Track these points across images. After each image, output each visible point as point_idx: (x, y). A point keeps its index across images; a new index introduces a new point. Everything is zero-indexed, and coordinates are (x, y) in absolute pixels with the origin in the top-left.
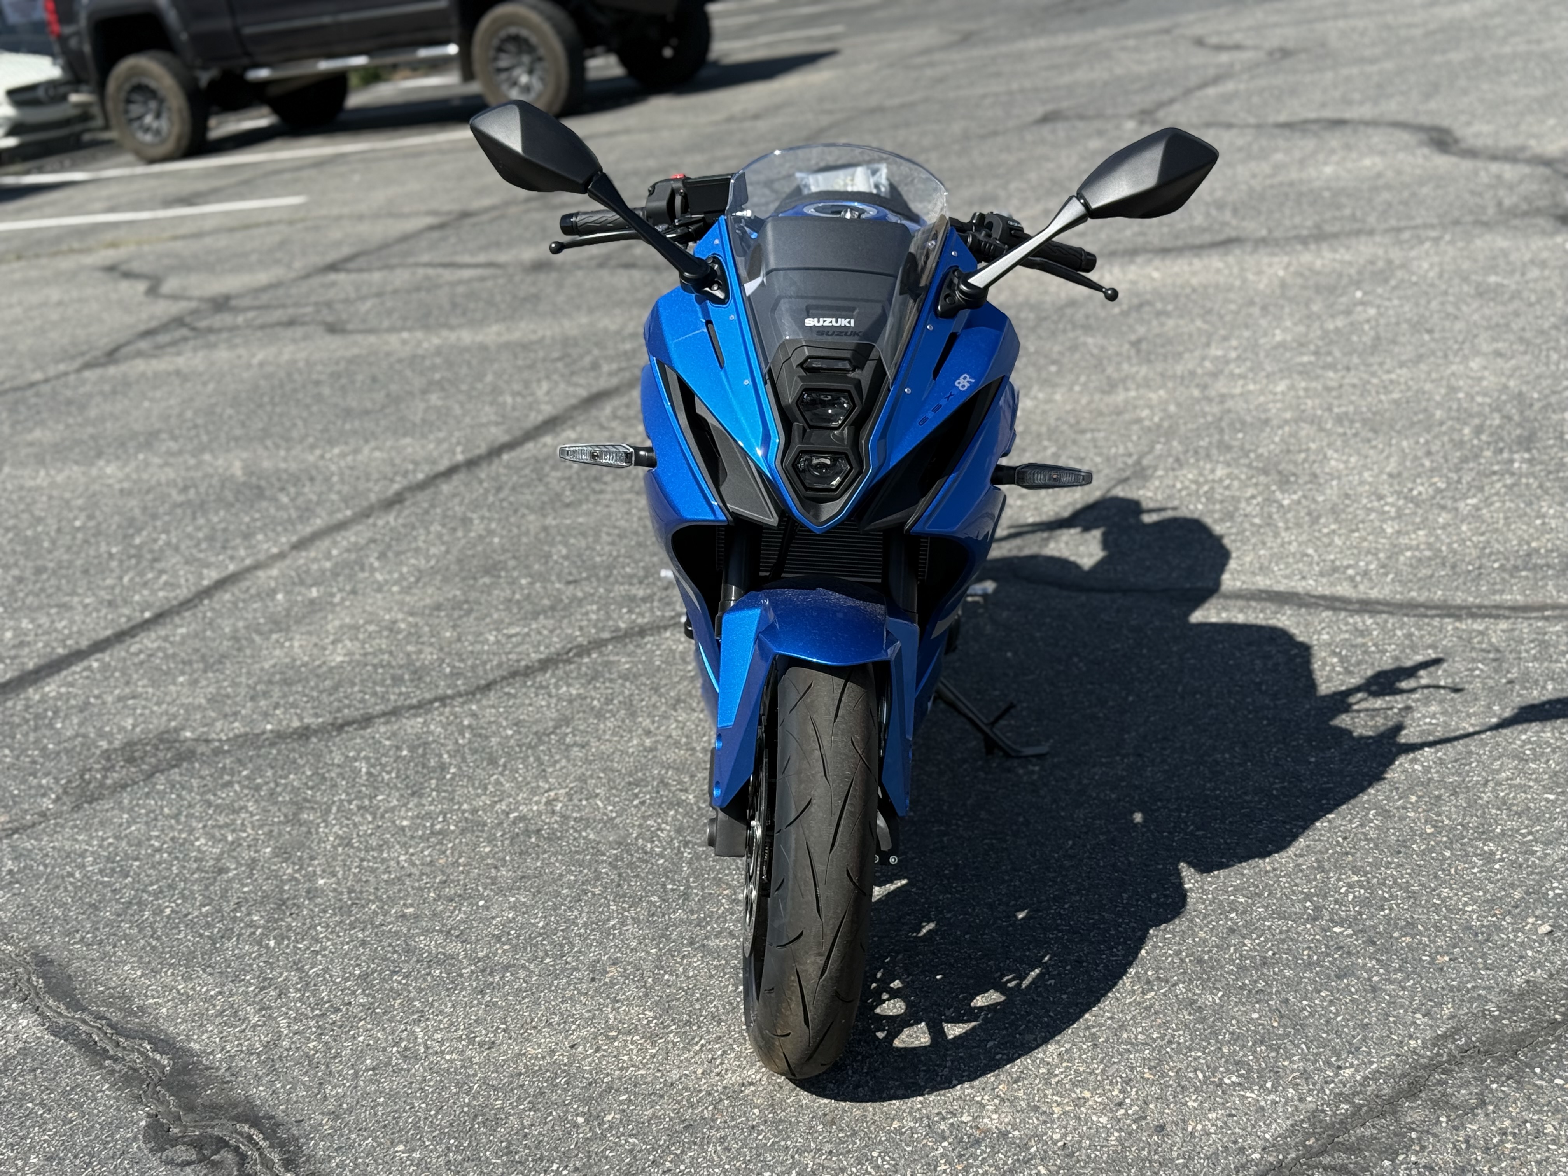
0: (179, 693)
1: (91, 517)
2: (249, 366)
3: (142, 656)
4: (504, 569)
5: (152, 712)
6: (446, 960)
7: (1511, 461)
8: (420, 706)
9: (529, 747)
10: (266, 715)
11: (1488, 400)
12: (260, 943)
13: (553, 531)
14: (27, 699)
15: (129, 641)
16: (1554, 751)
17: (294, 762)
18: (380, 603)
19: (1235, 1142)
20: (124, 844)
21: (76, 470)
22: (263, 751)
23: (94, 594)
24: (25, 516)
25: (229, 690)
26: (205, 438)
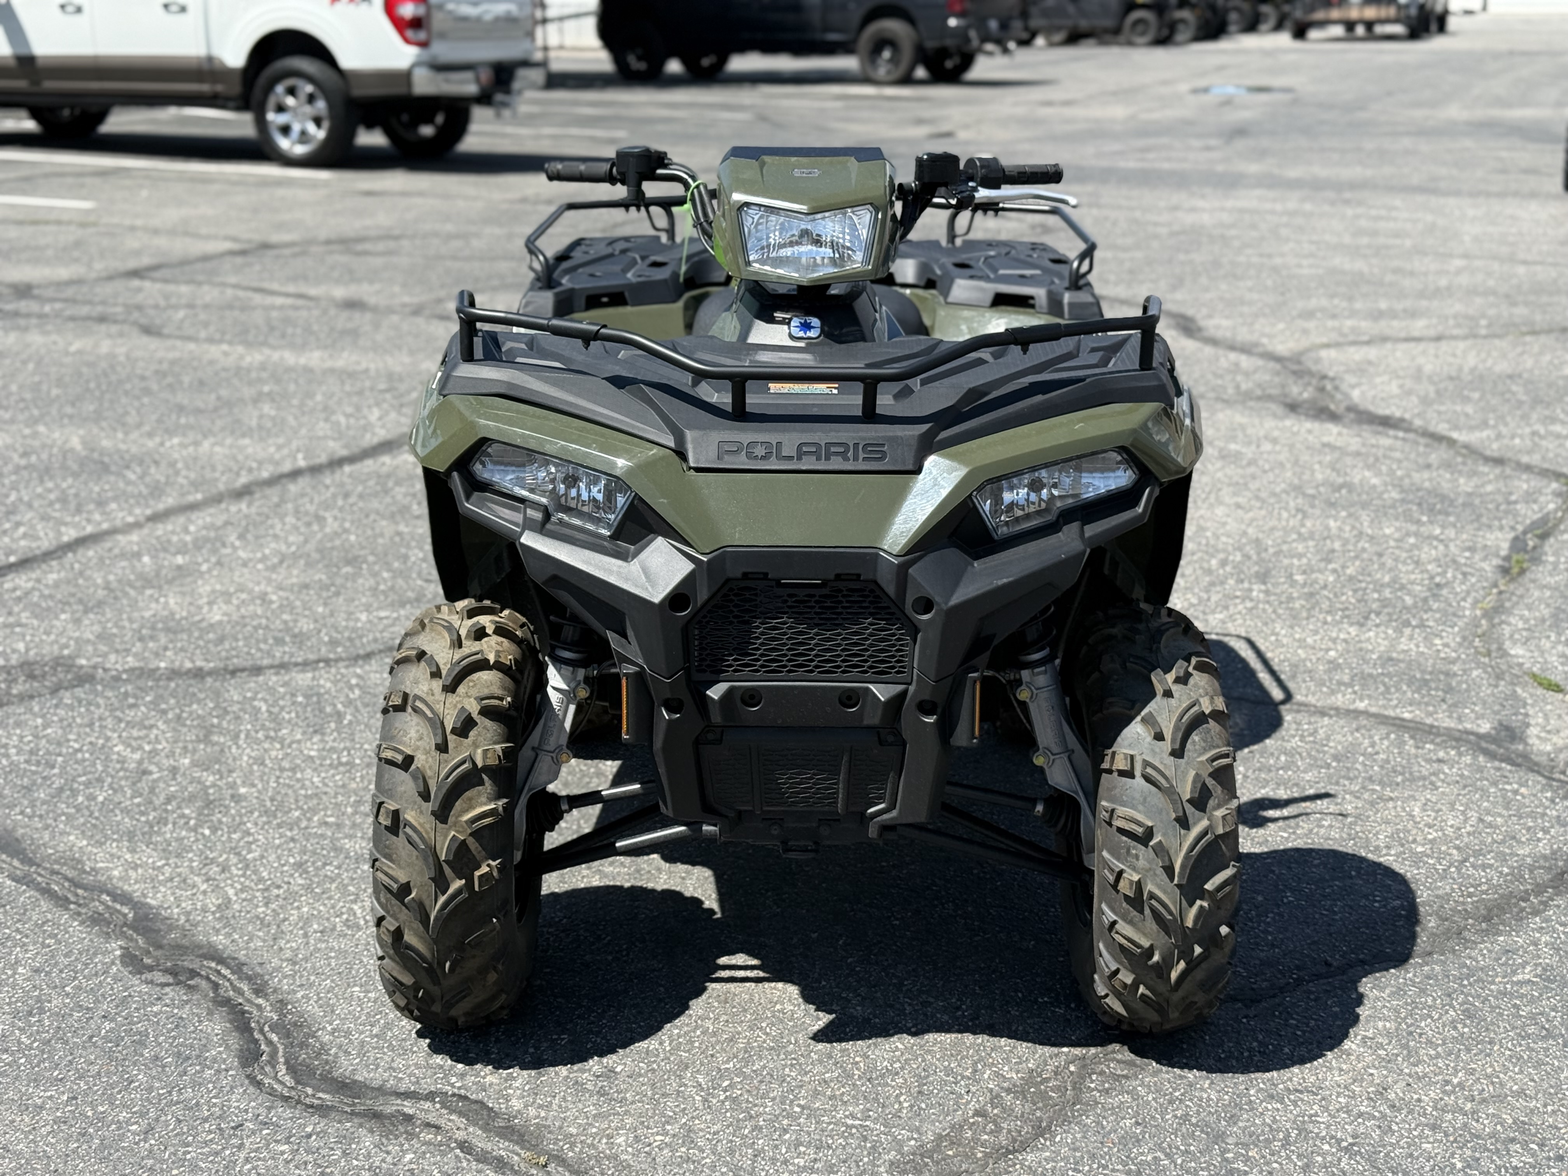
0: (64, 628)
2: (67, 353)
3: (18, 593)
4: (365, 561)
5: (42, 641)
8: (306, 664)
10: (157, 655)
12: (195, 831)
17: (194, 695)
18: (247, 576)
25: (115, 631)
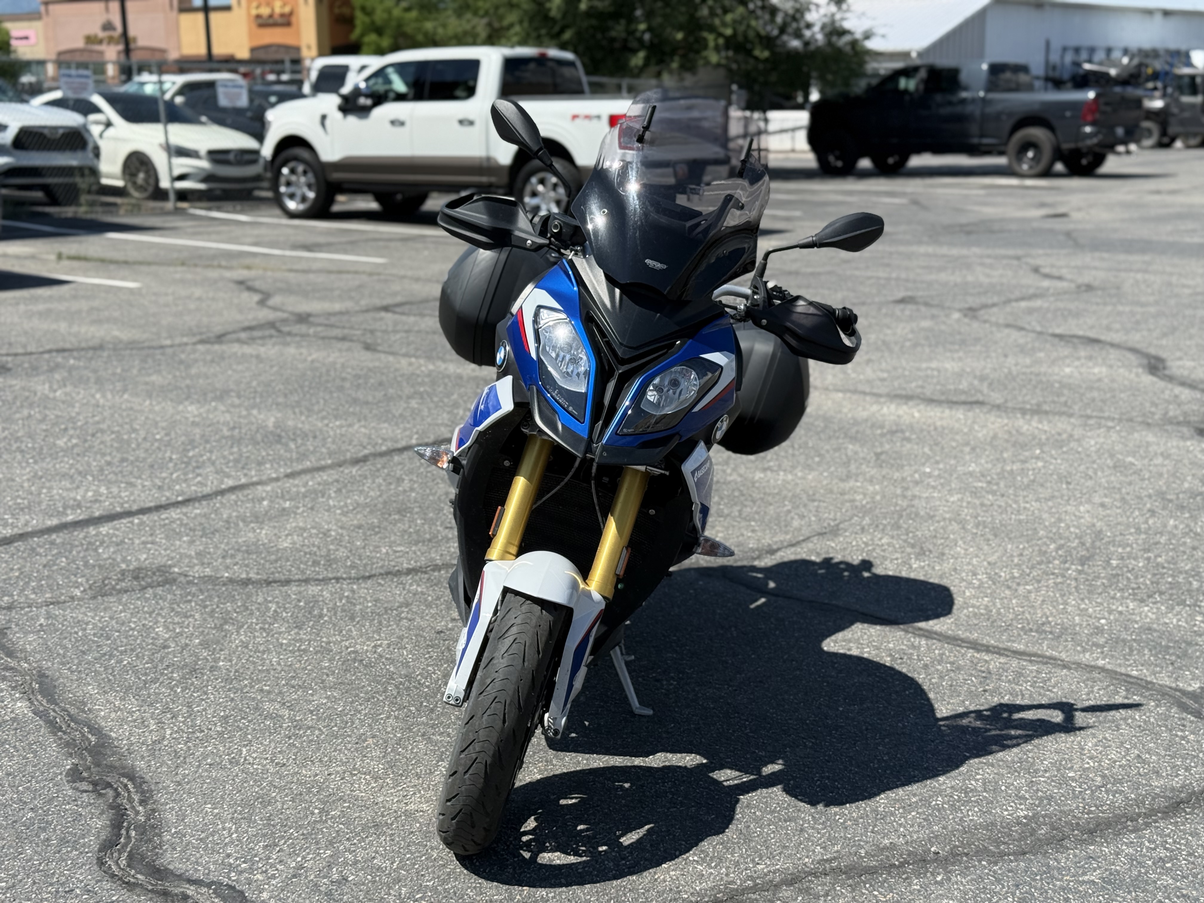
0: (180, 546)
1: (167, 434)
4: (411, 512)
5: (160, 554)
6: (276, 717)
7: (1068, 569)
8: (323, 580)
9: (378, 614)
10: (227, 568)
11: (1077, 531)
12: (172, 689)
14: (88, 533)
15: (162, 511)
19: (678, 888)
20: (114, 622)
21: (169, 405)
22: (217, 587)
23: (152, 481)
24: (127, 427)
25: (212, 550)
26: (258, 400)
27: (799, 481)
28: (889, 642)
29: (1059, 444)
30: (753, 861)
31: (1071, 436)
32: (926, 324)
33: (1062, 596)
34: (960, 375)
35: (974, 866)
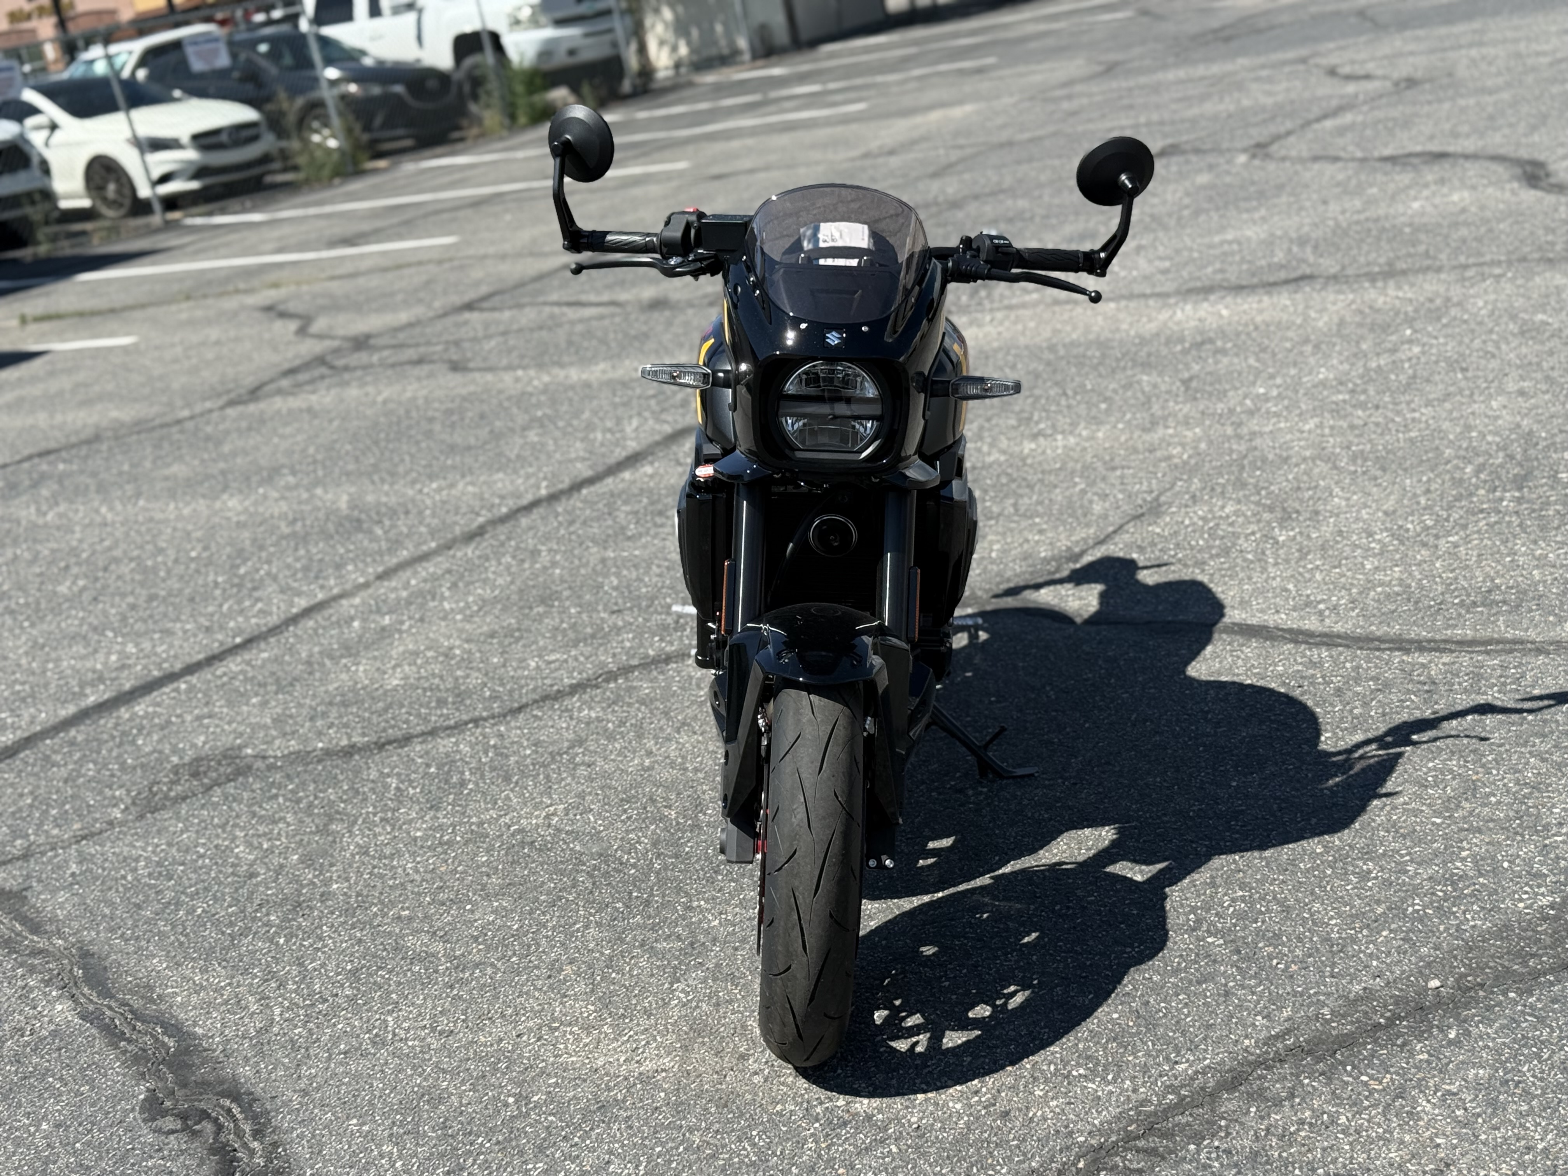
0: (249, 713)
1: (206, 548)
2: (374, 403)
3: (225, 679)
4: (559, 598)
5: (223, 730)
6: (427, 958)
7: (1502, 499)
8: (456, 726)
9: (544, 765)
10: (320, 734)
13: (610, 563)
14: (119, 717)
15: (217, 664)
16: (1454, 779)
17: (335, 777)
18: (443, 630)
19: (1066, 1127)
20: (174, 850)
21: (201, 505)
22: (310, 767)
23: (195, 621)
25: (294, 710)
26: (320, 473)
27: (1087, 444)
28: (1276, 665)
29: (1435, 315)
30: (1167, 1059)
31: (1448, 299)
32: (1203, 179)
33: (1505, 542)
34: (1269, 243)
35: (1499, 1004)
